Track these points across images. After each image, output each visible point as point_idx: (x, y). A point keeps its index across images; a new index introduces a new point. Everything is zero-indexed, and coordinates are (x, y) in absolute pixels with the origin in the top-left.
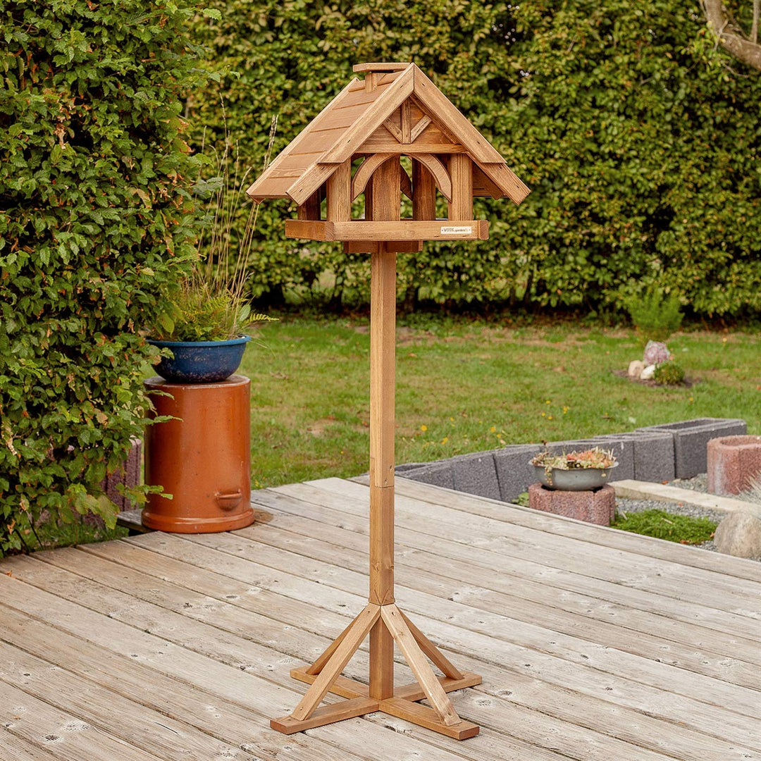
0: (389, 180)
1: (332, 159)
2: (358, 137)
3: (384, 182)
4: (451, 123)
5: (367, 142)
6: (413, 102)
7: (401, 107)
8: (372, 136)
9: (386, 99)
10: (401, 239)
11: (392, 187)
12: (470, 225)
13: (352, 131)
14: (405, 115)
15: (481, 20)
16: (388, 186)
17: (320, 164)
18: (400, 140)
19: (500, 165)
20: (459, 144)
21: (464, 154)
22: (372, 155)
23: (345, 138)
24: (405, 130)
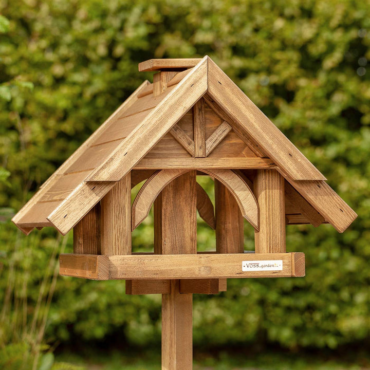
0: (183, 204)
1: (104, 176)
2: (136, 149)
3: (175, 206)
4: (255, 130)
5: (149, 155)
6: (207, 104)
7: (192, 110)
8: (155, 148)
9: (173, 101)
10: (194, 276)
11: (186, 212)
12: (282, 258)
13: (129, 142)
14: (198, 122)
15: (331, 47)
16: (181, 212)
17: (90, 183)
18: (192, 152)
19: (318, 182)
20: (266, 157)
21: (273, 169)
22: (157, 171)
23: (121, 150)
24: (199, 141)
